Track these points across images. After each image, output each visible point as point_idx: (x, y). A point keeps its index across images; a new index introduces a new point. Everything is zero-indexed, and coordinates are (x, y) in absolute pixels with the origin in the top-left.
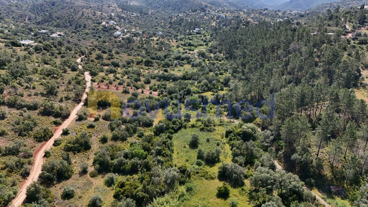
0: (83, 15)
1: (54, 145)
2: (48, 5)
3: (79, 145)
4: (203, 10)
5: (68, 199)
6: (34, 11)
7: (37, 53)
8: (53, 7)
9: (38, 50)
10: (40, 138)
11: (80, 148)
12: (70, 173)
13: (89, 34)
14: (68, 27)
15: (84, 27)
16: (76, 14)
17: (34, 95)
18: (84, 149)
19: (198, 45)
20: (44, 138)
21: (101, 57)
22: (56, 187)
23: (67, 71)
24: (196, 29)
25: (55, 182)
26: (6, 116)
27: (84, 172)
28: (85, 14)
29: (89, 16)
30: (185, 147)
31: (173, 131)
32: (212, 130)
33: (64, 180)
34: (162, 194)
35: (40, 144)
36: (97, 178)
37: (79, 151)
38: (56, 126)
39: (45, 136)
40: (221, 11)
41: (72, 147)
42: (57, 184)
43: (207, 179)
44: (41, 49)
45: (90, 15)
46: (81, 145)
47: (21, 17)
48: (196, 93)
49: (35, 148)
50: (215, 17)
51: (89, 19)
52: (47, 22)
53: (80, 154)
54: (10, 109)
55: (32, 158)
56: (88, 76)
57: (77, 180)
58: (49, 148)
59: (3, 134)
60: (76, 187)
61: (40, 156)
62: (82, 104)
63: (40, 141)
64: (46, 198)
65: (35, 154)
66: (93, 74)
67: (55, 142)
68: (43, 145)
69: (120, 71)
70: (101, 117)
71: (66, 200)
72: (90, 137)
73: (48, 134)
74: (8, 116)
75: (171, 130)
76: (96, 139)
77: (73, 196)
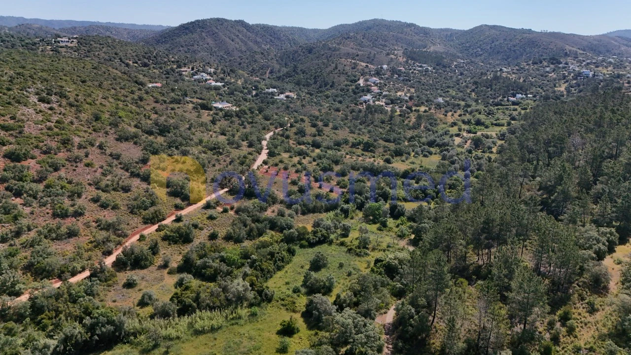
0: (336, 68)
1: (157, 231)
2: (304, 52)
3: (178, 235)
4: (554, 61)
5: (128, 288)
6: (282, 60)
7: (226, 120)
8: (308, 55)
9: (229, 116)
10: (148, 219)
12: (148, 263)
13: (330, 97)
14: (311, 85)
15: (331, 86)
16: (327, 67)
18: (182, 241)
19: (492, 124)
20: (151, 221)
21: (301, 131)
22: (125, 273)
23: (240, 147)
24: (517, 95)
25: (128, 268)
26: (132, 189)
27: (165, 266)
28: (340, 67)
29: (344, 70)
30: (302, 267)
31: (307, 243)
32: (362, 254)
33: (138, 268)
34: (212, 308)
35: (144, 226)
36: (173, 276)
37: (176, 242)
38: (175, 211)
39: (153, 218)
40: (594, 63)
41: (170, 236)
42: (129, 270)
43: (287, 309)
44: (231, 116)
45: (347, 68)
46: (181, 236)
47: (262, 69)
48: (400, 200)
49: (136, 229)
50: (572, 75)
51: (343, 73)
52: (289, 77)
53: (176, 246)
54: (141, 183)
55: (126, 239)
56: (263, 156)
57: (152, 272)
58: (150, 232)
59: (115, 207)
60: (145, 279)
61: (137, 237)
62: (226, 190)
63: (145, 223)
64: (106, 281)
65: (134, 235)
66: (271, 154)
67: (159, 226)
68: (146, 228)
69: (314, 155)
70: (234, 209)
71: (125, 289)
72: (201, 229)
73: (157, 216)
74: (134, 189)
75: (304, 242)
76: (206, 233)
77: (135, 287)
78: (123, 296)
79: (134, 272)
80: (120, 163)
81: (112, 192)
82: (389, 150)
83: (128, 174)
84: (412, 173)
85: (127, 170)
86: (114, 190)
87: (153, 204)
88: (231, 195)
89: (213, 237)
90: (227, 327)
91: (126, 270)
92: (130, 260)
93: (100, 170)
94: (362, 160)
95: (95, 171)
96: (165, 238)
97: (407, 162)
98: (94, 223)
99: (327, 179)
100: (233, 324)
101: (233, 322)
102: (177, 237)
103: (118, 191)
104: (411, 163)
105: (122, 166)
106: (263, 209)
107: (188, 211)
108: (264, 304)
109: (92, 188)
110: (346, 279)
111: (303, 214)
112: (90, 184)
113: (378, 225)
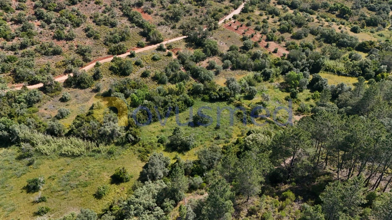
1: (112, 61)
3: (119, 68)
5: (61, 102)
10: (111, 51)
11: (117, 71)
12: (87, 85)
17: (160, 16)
18: (121, 74)
22: (69, 89)
25: (73, 86)
26: (117, 25)
27: (97, 90)
31: (208, 98)
33: (79, 88)
35: (107, 56)
38: (136, 47)
39: (115, 51)
42: (72, 88)
46: (121, 69)
49: (100, 57)
53: (115, 76)
54: (126, 22)
55: (88, 63)
56: (237, 12)
57: (86, 93)
58: (107, 61)
59: (96, 38)
60: (77, 97)
61: (94, 64)
62: (185, 37)
63: (109, 53)
64: (52, 92)
65: (94, 61)
66: (244, 11)
67: (114, 58)
68: (107, 57)
69: (283, 15)
70: (178, 55)
71: (60, 102)
72: (142, 67)
73: (118, 50)
74: (119, 26)
75: (206, 97)
76: (143, 70)
77: (66, 102)
78: (54, 107)
79: (75, 89)
80: (120, 5)
81: (103, 26)
82: (364, 19)
83: (122, 13)
84: (369, 46)
85: (122, 11)
86: (105, 24)
87: (123, 39)
88: (186, 42)
89: (144, 75)
90: (85, 156)
91: (70, 87)
92: (75, 81)
93: (104, 8)
94: (327, 26)
95: (100, 8)
96: (111, 69)
97: (376, 34)
98: (76, 47)
99: (279, 40)
100: (90, 156)
101: (92, 154)
102: (118, 70)
103: (107, 25)
104: (379, 35)
105: (121, 7)
106: (198, 59)
107: (144, 50)
108: (129, 144)
109: (91, 21)
110: (212, 141)
111: (233, 69)
112: (91, 18)
113: (288, 94)
